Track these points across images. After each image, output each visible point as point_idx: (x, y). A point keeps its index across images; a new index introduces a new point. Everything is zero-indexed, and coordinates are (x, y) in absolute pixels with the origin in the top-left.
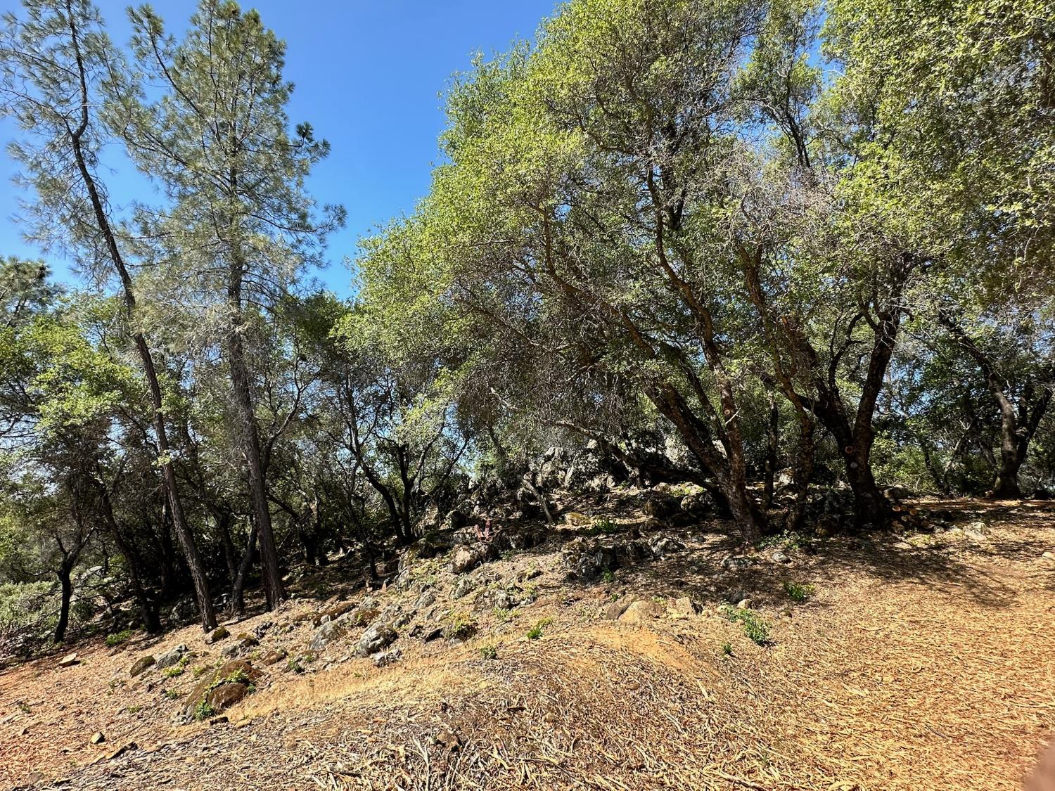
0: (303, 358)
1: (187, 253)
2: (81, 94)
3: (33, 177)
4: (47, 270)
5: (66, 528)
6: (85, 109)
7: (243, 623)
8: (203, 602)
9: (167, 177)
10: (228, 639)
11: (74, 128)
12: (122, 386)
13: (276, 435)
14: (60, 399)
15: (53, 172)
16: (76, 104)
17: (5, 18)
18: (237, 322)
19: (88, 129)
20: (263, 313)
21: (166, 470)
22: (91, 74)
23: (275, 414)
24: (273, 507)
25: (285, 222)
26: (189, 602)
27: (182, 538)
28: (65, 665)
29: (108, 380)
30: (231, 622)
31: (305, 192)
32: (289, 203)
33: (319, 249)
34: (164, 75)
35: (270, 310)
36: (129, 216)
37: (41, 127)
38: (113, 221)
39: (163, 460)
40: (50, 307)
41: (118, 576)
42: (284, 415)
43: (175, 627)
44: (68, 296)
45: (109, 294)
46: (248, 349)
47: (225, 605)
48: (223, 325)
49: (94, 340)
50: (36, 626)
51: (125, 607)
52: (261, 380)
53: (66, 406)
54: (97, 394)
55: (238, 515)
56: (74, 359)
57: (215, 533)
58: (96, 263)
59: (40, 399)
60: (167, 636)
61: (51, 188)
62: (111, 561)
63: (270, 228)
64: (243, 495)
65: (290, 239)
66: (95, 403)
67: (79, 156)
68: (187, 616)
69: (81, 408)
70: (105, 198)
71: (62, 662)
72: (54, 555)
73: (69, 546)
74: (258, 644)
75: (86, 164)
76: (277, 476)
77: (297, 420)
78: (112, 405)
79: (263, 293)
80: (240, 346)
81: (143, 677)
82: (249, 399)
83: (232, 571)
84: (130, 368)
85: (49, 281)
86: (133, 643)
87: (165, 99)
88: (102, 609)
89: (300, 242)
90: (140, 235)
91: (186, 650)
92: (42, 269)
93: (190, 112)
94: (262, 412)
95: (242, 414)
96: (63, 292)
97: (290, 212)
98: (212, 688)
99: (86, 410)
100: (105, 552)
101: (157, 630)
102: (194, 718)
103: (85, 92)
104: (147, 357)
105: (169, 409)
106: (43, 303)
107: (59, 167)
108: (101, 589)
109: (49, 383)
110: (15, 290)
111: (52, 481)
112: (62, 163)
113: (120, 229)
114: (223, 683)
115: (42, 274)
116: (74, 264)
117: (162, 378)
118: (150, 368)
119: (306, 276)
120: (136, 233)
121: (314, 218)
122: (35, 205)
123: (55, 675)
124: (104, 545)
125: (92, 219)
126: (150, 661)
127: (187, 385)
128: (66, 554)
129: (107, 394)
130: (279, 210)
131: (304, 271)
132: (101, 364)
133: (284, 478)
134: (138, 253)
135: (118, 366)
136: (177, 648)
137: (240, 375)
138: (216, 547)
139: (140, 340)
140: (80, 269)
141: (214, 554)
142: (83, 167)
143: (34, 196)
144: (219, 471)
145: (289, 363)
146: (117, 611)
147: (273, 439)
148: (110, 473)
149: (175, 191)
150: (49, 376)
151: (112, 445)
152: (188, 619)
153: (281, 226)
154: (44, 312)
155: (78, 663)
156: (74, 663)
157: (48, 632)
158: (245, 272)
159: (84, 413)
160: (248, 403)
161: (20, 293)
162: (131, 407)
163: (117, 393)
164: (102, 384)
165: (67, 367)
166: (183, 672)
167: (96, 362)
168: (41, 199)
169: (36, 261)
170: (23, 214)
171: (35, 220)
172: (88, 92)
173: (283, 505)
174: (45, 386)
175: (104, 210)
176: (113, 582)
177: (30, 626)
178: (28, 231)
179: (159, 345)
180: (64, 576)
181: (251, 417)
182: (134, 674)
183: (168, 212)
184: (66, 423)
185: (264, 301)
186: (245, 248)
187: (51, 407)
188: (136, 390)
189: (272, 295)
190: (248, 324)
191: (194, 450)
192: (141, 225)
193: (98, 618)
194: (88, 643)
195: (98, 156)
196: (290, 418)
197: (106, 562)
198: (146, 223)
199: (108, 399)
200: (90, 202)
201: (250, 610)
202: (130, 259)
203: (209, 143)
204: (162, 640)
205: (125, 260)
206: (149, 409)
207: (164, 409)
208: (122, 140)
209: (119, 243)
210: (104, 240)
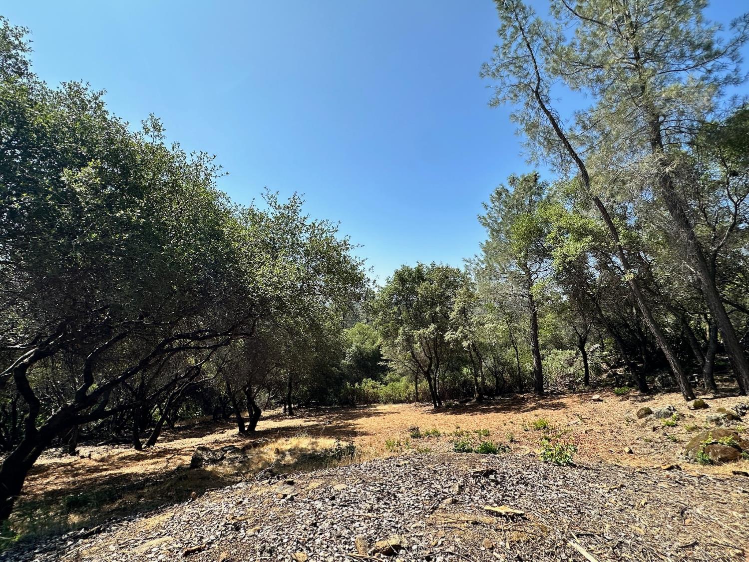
0: (734, 174)
1: (616, 129)
2: (534, 64)
3: (523, 127)
4: (538, 175)
5: (577, 321)
6: (537, 72)
7: (718, 400)
8: (679, 378)
9: (590, 84)
10: (708, 410)
11: (534, 87)
12: (591, 232)
13: (719, 248)
14: (560, 247)
15: (531, 119)
16: (532, 72)
17: (494, 50)
18: (665, 164)
19: (541, 84)
20: (685, 149)
21: (631, 283)
22: (535, 49)
23: (714, 230)
24: (728, 308)
25: (690, 63)
26: (667, 376)
27: (653, 331)
28: (595, 400)
29: (583, 231)
30: (706, 397)
31: (707, 23)
32: (691, 43)
33: (732, 67)
34: (574, 16)
35: (691, 144)
36: (573, 122)
37: (520, 97)
38: (566, 131)
39: (629, 277)
40: (543, 196)
41: (611, 352)
42: (723, 229)
43: (660, 392)
44: (551, 186)
45: (572, 177)
46: (678, 183)
47: (696, 383)
48: (655, 171)
49: (569, 207)
50: (573, 375)
51: (620, 371)
52: (693, 204)
53: (564, 250)
54: (579, 240)
55: (692, 314)
56: (563, 222)
57: (675, 327)
58: (562, 161)
59: (550, 249)
60: (656, 397)
61: (532, 128)
62: (605, 342)
63: (677, 75)
64: (694, 298)
65: (698, 74)
66: (579, 245)
67: (541, 102)
68: (668, 385)
69: (573, 251)
70: (558, 118)
71: (593, 398)
72: (573, 336)
73: (580, 330)
74: (741, 421)
75: (544, 104)
76: (724, 281)
77: (738, 230)
78: (589, 246)
79: (681, 132)
80: (671, 182)
81: (647, 421)
82: (687, 222)
83: (699, 359)
84: (594, 219)
85: (540, 181)
86: (633, 396)
87: (577, 31)
88: (606, 371)
89: (710, 71)
90: (581, 132)
91: (674, 410)
92: (536, 175)
93: (595, 27)
94: (701, 230)
95: (684, 235)
96: (547, 185)
97: (693, 51)
98: (707, 444)
99: (576, 251)
100: (600, 336)
101: (648, 391)
102: (696, 461)
103: (535, 62)
104: (603, 210)
105: (625, 241)
106: (539, 195)
107: (533, 115)
108: (603, 358)
109: (553, 239)
110: (527, 192)
111: (564, 294)
112: (534, 111)
113: (569, 133)
114: (716, 443)
115: (536, 178)
116: (551, 167)
117: (615, 221)
118: (607, 217)
119: (723, 99)
120: (578, 132)
121: (719, 41)
122: (527, 142)
123: (591, 405)
124: (599, 331)
125: (554, 135)
126: (650, 412)
127: (631, 222)
128: (580, 336)
129: (584, 239)
130: (682, 55)
131: (720, 94)
132: (577, 222)
133: (731, 283)
134: (583, 144)
135: (587, 220)
136: (667, 407)
137: (674, 204)
138: (678, 338)
139: (597, 200)
140: (555, 169)
141: (678, 343)
142: (543, 107)
143: (526, 137)
144: (669, 281)
145: (719, 183)
146: (615, 374)
147: (716, 251)
148: (594, 287)
149: (597, 90)
150: (553, 235)
151: (592, 270)
152: (670, 388)
153: (688, 67)
154: (541, 199)
155: (602, 401)
156: (599, 400)
157: (580, 379)
158: (663, 122)
159: (574, 253)
160: (687, 226)
161: (529, 193)
162: (600, 245)
163: (590, 237)
164: (581, 233)
165: (560, 228)
166: (677, 425)
167: (575, 221)
168: (529, 137)
169: (532, 173)
170: (523, 150)
171: (528, 151)
172: (537, 60)
173: (737, 306)
174: (552, 241)
175: (559, 127)
176: (609, 355)
177: (570, 374)
178: (527, 158)
179: (608, 199)
180: (582, 348)
181: (692, 236)
182: (640, 417)
183: (595, 107)
184: (567, 260)
185: (685, 138)
186: (658, 103)
187: (557, 252)
188: (600, 233)
189: (691, 130)
190: (676, 162)
191: (648, 267)
192: (581, 124)
193: (604, 376)
194: (604, 390)
195: (550, 95)
196: (731, 230)
197: (602, 342)
198: (584, 122)
199: (586, 242)
200: (551, 125)
201: (723, 390)
202: (579, 150)
203: (613, 40)
204: (652, 399)
205: (576, 151)
206: (612, 244)
207: (622, 242)
208: (559, 77)
209: (571, 142)
210: (563, 145)
